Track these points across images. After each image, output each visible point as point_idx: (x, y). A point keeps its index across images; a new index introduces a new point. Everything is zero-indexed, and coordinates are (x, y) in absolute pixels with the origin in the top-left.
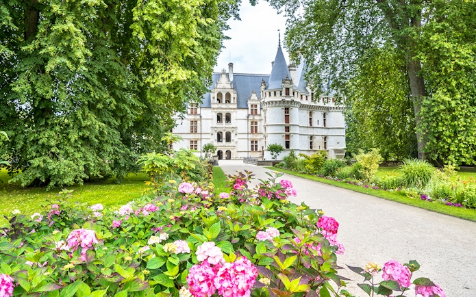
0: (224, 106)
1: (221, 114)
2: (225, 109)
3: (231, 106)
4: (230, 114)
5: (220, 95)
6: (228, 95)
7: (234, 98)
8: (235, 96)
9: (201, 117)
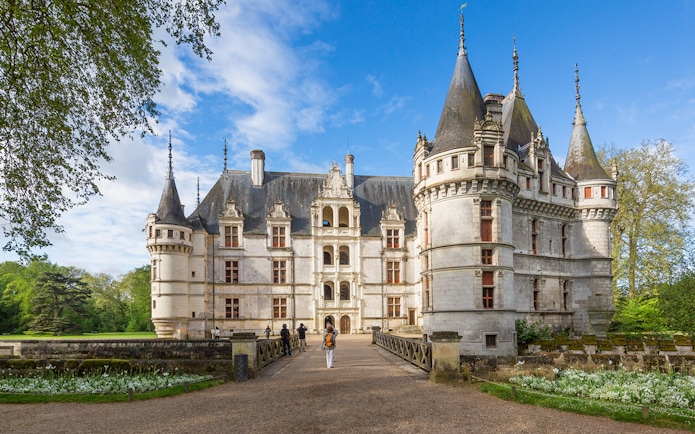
0: (335, 233)
1: (331, 248)
2: (339, 238)
3: (350, 233)
4: (347, 248)
5: (328, 211)
6: (344, 212)
7: (355, 218)
8: (358, 213)
9: (294, 253)
